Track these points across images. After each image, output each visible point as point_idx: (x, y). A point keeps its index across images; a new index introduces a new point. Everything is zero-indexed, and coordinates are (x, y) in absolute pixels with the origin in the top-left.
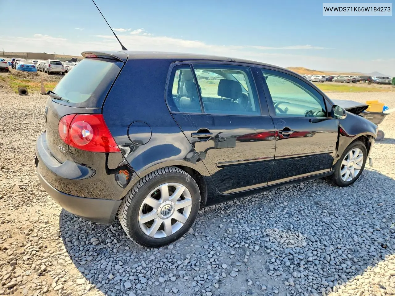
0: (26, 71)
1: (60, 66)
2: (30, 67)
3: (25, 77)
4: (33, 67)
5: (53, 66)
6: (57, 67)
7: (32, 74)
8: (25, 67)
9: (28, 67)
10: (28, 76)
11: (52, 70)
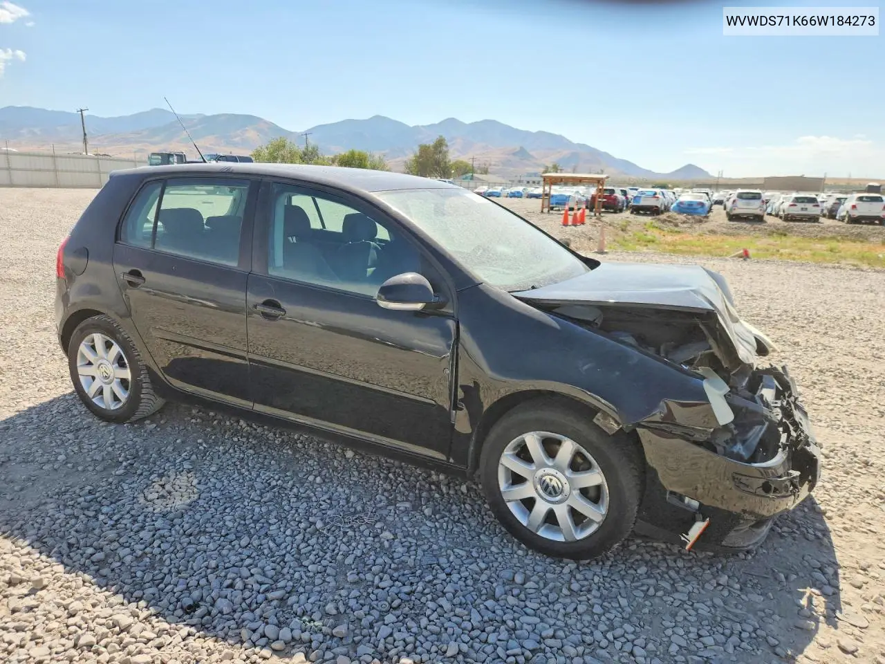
0: (684, 213)
1: (757, 203)
2: (695, 206)
3: (676, 225)
4: (699, 206)
5: (740, 203)
6: (748, 204)
7: (694, 218)
8: (686, 206)
9: (692, 205)
10: (684, 222)
11: (737, 211)
